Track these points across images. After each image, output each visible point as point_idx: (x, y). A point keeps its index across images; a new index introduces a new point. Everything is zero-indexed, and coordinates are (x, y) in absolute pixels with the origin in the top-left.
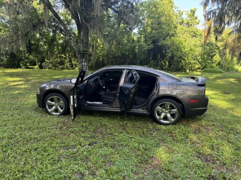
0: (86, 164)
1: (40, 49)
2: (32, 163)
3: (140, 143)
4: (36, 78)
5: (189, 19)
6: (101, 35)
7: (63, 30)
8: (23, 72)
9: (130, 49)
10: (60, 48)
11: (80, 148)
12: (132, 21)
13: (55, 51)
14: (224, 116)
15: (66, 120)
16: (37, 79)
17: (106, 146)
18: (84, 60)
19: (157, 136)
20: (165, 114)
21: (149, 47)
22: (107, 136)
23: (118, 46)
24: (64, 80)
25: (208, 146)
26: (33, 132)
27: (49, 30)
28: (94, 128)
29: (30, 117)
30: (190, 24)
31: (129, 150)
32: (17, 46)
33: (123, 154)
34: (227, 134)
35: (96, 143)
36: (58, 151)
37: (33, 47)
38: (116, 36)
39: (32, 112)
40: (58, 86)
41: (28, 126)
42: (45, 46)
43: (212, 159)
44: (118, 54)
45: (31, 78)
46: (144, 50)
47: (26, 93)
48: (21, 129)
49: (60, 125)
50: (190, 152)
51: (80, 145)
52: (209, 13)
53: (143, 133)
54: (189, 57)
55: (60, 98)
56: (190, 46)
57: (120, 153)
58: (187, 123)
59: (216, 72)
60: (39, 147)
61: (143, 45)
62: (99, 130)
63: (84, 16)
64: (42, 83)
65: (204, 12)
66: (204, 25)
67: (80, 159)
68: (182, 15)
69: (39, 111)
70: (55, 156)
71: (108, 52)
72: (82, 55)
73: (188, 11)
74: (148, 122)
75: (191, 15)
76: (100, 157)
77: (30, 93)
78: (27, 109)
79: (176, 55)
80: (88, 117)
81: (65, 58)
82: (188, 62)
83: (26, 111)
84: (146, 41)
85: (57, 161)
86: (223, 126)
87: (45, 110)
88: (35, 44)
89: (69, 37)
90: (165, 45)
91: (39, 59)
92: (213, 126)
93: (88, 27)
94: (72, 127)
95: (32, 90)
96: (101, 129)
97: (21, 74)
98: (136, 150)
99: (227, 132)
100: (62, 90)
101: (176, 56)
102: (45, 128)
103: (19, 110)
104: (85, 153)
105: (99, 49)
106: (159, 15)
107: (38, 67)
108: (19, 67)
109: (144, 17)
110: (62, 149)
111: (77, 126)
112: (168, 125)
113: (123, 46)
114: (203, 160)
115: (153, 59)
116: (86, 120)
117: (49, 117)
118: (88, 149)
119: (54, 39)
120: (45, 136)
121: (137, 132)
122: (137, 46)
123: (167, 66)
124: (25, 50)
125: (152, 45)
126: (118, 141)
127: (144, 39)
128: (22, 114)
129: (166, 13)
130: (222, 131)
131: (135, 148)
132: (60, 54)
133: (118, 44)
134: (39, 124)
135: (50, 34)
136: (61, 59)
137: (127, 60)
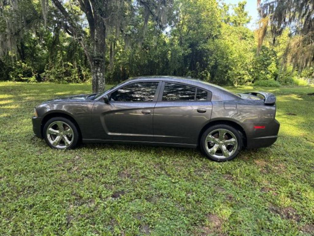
0: (111, 229)
1: (37, 55)
2: (25, 231)
3: (188, 192)
4: (31, 94)
5: (236, 15)
6: (121, 36)
7: (68, 27)
8: (14, 86)
9: (160, 54)
10: (65, 53)
11: (100, 203)
12: (164, 16)
13: (59, 58)
14: (297, 146)
15: (77, 157)
16: (33, 96)
17: (139, 198)
18: (99, 70)
19: (211, 178)
20: (218, 145)
21: (186, 52)
22: (138, 180)
23: (144, 50)
24: (71, 98)
25: (284, 193)
26: (28, 177)
27: (49, 28)
28: (118, 168)
29: (23, 152)
30: (238, 22)
31: (173, 203)
32: (3, 50)
33: (165, 209)
34: (307, 174)
35: (123, 192)
36: (66, 207)
37: (27, 51)
38: (142, 38)
39: (25, 145)
40: (63, 106)
41: (20, 168)
42: (43, 50)
43: (295, 213)
44: (145, 61)
45: (25, 95)
46: (179, 56)
47: (17, 117)
48: (9, 172)
49: (67, 165)
50: (261, 202)
51: (100, 197)
52: (266, 6)
53: (190, 174)
54: (237, 66)
55: (66, 124)
56: (239, 51)
57: (161, 209)
58: (248, 158)
59: (271, 86)
60: (37, 202)
61: (177, 50)
62: (126, 170)
63: (98, 8)
64: (41, 102)
65: (258, 6)
66: (258, 23)
67: (100, 221)
68: (228, 10)
69: (36, 143)
70: (61, 217)
71: (131, 59)
72: (96, 62)
73: (235, 5)
74: (194, 157)
75: (240, 10)
76: (131, 216)
77: (24, 116)
78: (18, 139)
79: (220, 63)
80: (108, 151)
81: (72, 67)
82: (236, 73)
83: (17, 142)
84: (181, 44)
85: (64, 226)
86: (299, 162)
87: (45, 141)
88: (31, 47)
89: (78, 37)
90: (206, 49)
91: (37, 69)
92: (285, 162)
93: (104, 23)
94: (85, 168)
95: (26, 112)
96: (128, 169)
97: (10, 89)
98: (184, 202)
99: (306, 171)
100: (69, 112)
101: (221, 65)
102: (45, 169)
103: (6, 141)
104: (108, 210)
105: (118, 54)
106: (199, 9)
107: (35, 79)
108: (8, 78)
109: (178, 11)
110: (72, 204)
111: (93, 166)
112: (224, 162)
113: (151, 50)
114: (283, 216)
115: (190, 69)
116: (106, 155)
117: (51, 152)
118: (112, 204)
119: (56, 42)
120: (46, 183)
121: (181, 173)
122: (169, 50)
123: (209, 78)
124: (16, 56)
125: (189, 50)
126: (155, 188)
127: (179, 42)
128: (12, 148)
129: (208, 7)
130: (298, 168)
131: (181, 199)
132: (65, 62)
133: (143, 48)
134: (37, 163)
135: (50, 34)
136: (67, 68)
137: (156, 70)
